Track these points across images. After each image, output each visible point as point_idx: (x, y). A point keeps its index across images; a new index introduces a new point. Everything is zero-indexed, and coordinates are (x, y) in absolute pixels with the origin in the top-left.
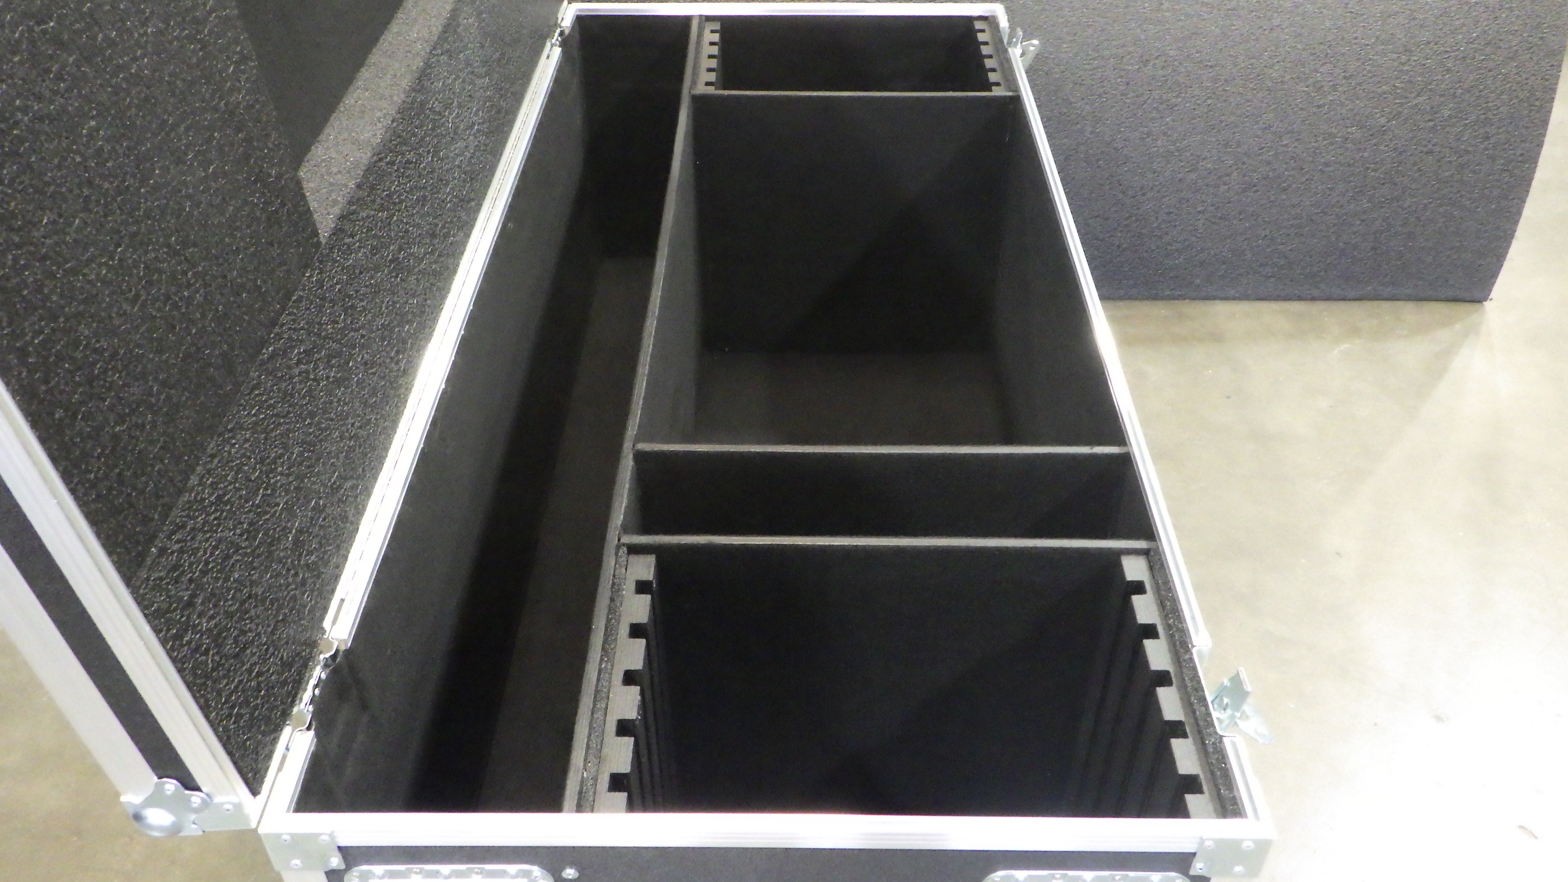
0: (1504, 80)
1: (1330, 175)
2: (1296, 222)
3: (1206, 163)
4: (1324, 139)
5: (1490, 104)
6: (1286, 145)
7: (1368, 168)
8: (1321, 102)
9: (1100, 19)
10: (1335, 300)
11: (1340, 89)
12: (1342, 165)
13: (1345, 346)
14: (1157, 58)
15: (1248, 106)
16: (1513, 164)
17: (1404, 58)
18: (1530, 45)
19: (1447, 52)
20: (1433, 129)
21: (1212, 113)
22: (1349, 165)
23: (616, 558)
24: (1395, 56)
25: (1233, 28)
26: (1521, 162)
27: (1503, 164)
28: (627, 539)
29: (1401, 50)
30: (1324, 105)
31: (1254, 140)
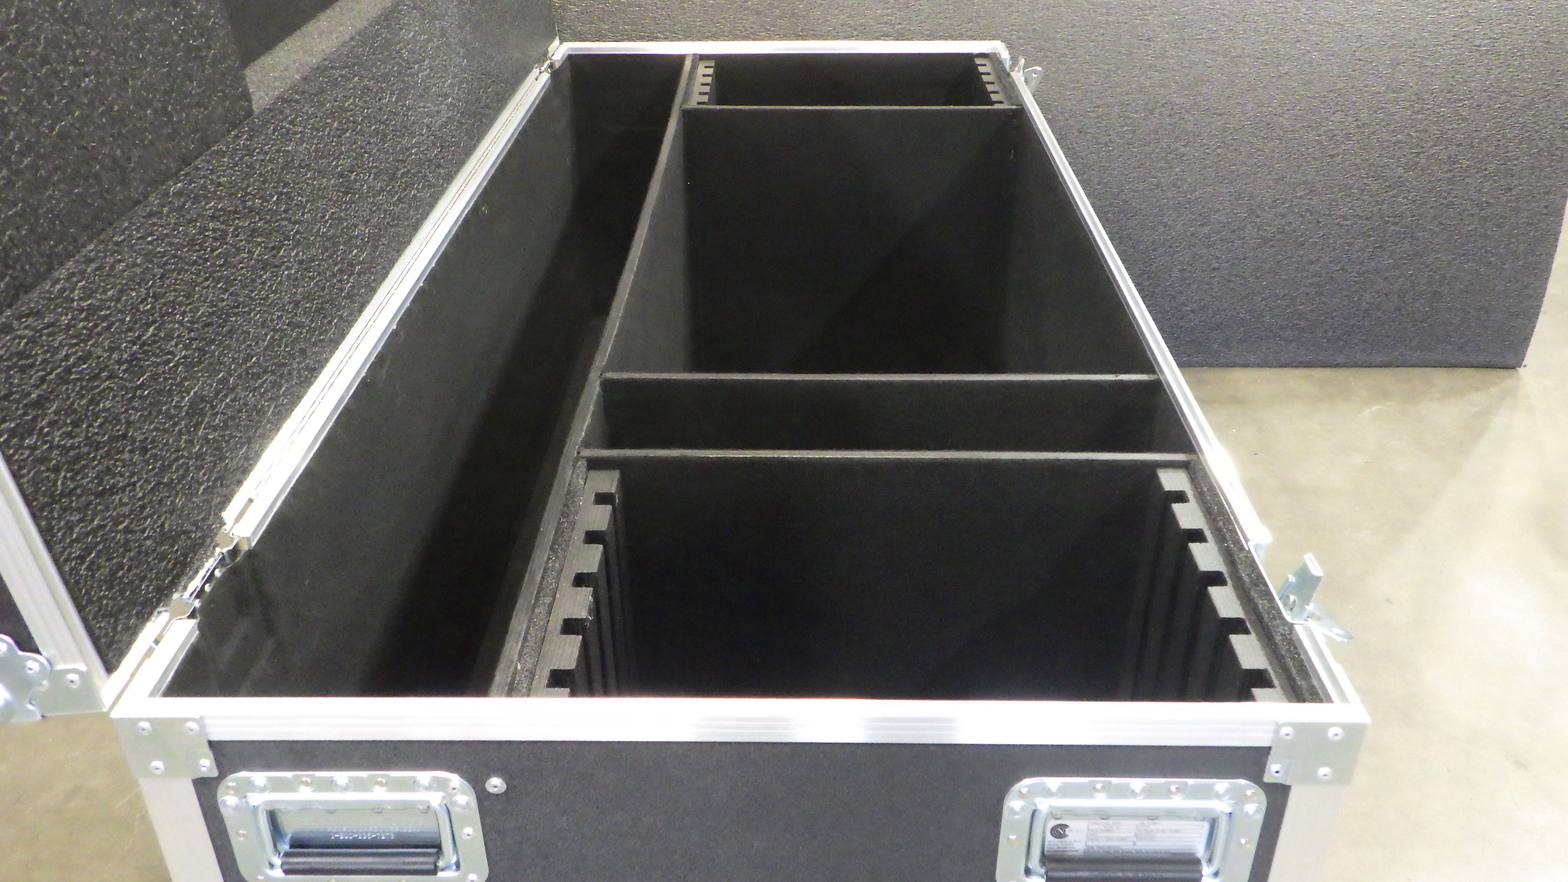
0: (1522, 129)
1: (1348, 229)
2: (1315, 280)
3: (1219, 217)
4: (1340, 191)
5: (1509, 154)
6: (1301, 197)
7: (1387, 222)
8: (1335, 152)
9: (1103, 66)
10: (1361, 366)
11: (1354, 138)
12: (1360, 218)
13: (1375, 408)
14: (1163, 106)
15: (1259, 156)
16: (1538, 216)
17: (1417, 107)
18: (1546, 93)
19: (1461, 100)
20: (1451, 181)
21: (1222, 163)
22: (1367, 219)
23: (574, 469)
24: (1408, 104)
25: (1240, 75)
26: (1546, 214)
27: (1527, 218)
28: (587, 453)
29: (1414, 98)
30: (1337, 155)
31: (1268, 192)
